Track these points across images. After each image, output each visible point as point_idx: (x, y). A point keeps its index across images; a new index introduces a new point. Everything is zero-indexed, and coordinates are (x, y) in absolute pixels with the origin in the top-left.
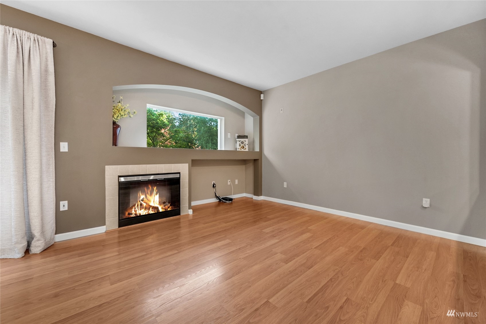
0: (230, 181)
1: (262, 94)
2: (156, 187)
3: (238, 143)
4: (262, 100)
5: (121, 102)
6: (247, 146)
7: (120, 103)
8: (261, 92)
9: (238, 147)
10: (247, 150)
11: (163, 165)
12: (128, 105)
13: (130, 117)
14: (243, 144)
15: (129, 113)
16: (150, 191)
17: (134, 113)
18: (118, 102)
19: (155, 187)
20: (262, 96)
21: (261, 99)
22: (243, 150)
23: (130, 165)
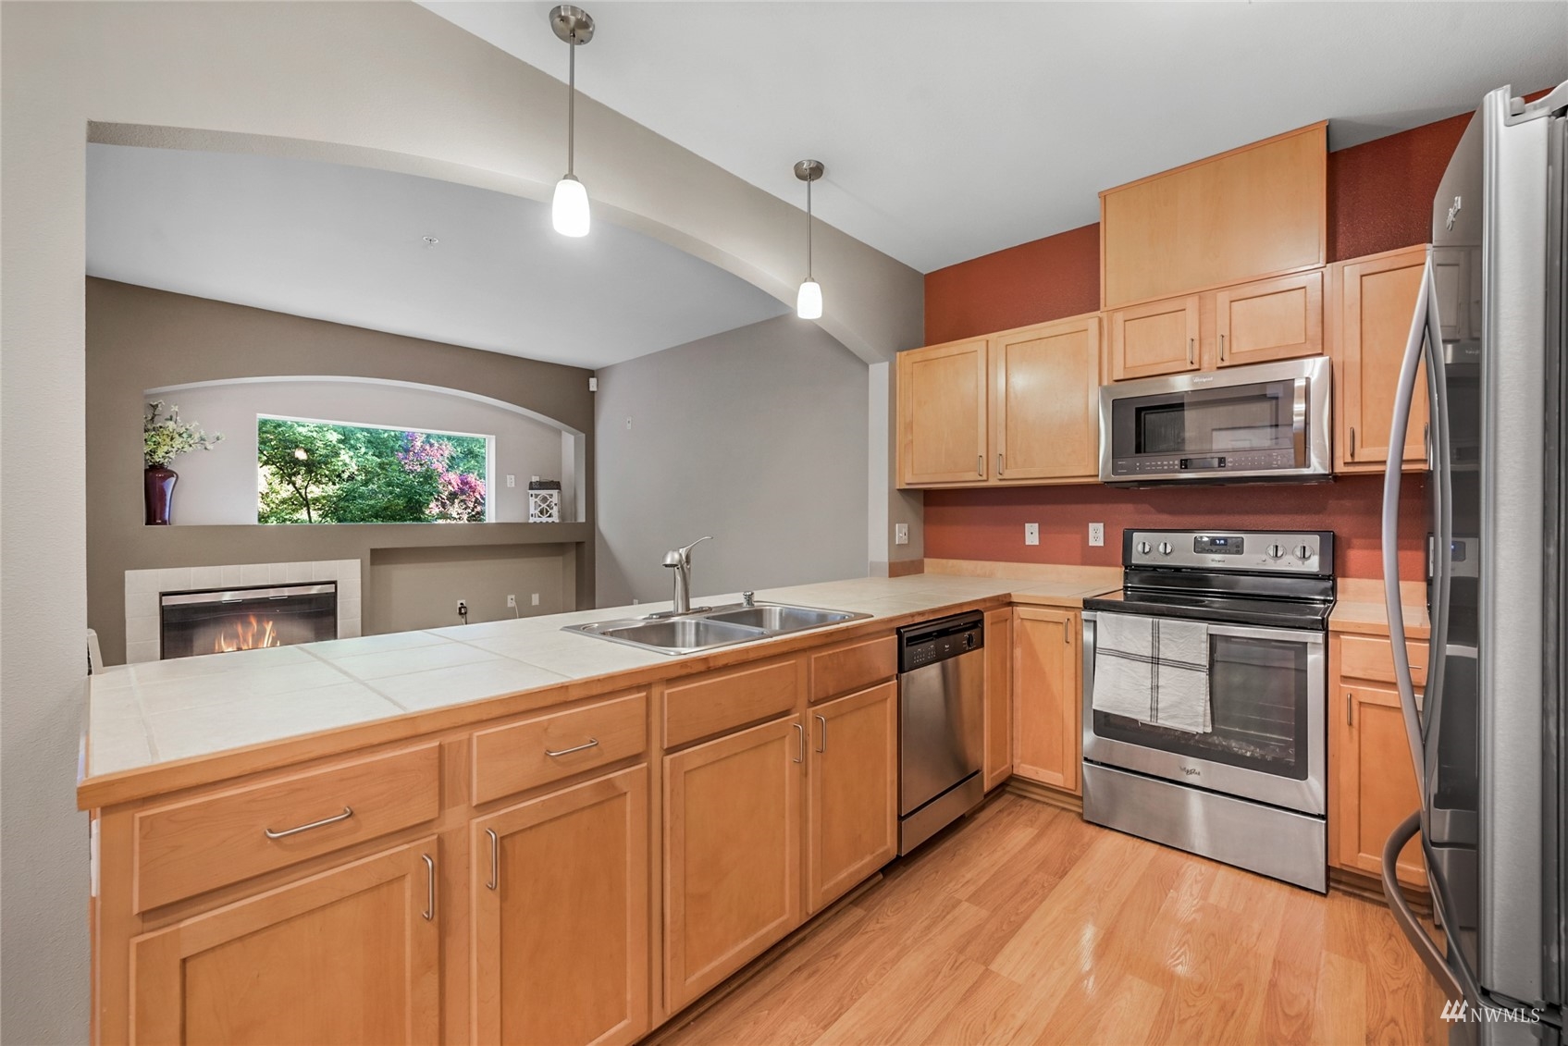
0: (513, 597)
1: (593, 377)
2: (271, 623)
3: (532, 500)
4: (593, 392)
5: (174, 418)
6: (555, 508)
7: (171, 420)
8: (591, 373)
9: (532, 511)
10: (555, 519)
11: (287, 564)
12: (195, 424)
13: (206, 448)
14: (544, 503)
15: (204, 440)
16: (253, 636)
17: (218, 439)
18: (167, 420)
19: (268, 622)
20: (593, 382)
21: (591, 389)
22: (544, 519)
23: (192, 568)
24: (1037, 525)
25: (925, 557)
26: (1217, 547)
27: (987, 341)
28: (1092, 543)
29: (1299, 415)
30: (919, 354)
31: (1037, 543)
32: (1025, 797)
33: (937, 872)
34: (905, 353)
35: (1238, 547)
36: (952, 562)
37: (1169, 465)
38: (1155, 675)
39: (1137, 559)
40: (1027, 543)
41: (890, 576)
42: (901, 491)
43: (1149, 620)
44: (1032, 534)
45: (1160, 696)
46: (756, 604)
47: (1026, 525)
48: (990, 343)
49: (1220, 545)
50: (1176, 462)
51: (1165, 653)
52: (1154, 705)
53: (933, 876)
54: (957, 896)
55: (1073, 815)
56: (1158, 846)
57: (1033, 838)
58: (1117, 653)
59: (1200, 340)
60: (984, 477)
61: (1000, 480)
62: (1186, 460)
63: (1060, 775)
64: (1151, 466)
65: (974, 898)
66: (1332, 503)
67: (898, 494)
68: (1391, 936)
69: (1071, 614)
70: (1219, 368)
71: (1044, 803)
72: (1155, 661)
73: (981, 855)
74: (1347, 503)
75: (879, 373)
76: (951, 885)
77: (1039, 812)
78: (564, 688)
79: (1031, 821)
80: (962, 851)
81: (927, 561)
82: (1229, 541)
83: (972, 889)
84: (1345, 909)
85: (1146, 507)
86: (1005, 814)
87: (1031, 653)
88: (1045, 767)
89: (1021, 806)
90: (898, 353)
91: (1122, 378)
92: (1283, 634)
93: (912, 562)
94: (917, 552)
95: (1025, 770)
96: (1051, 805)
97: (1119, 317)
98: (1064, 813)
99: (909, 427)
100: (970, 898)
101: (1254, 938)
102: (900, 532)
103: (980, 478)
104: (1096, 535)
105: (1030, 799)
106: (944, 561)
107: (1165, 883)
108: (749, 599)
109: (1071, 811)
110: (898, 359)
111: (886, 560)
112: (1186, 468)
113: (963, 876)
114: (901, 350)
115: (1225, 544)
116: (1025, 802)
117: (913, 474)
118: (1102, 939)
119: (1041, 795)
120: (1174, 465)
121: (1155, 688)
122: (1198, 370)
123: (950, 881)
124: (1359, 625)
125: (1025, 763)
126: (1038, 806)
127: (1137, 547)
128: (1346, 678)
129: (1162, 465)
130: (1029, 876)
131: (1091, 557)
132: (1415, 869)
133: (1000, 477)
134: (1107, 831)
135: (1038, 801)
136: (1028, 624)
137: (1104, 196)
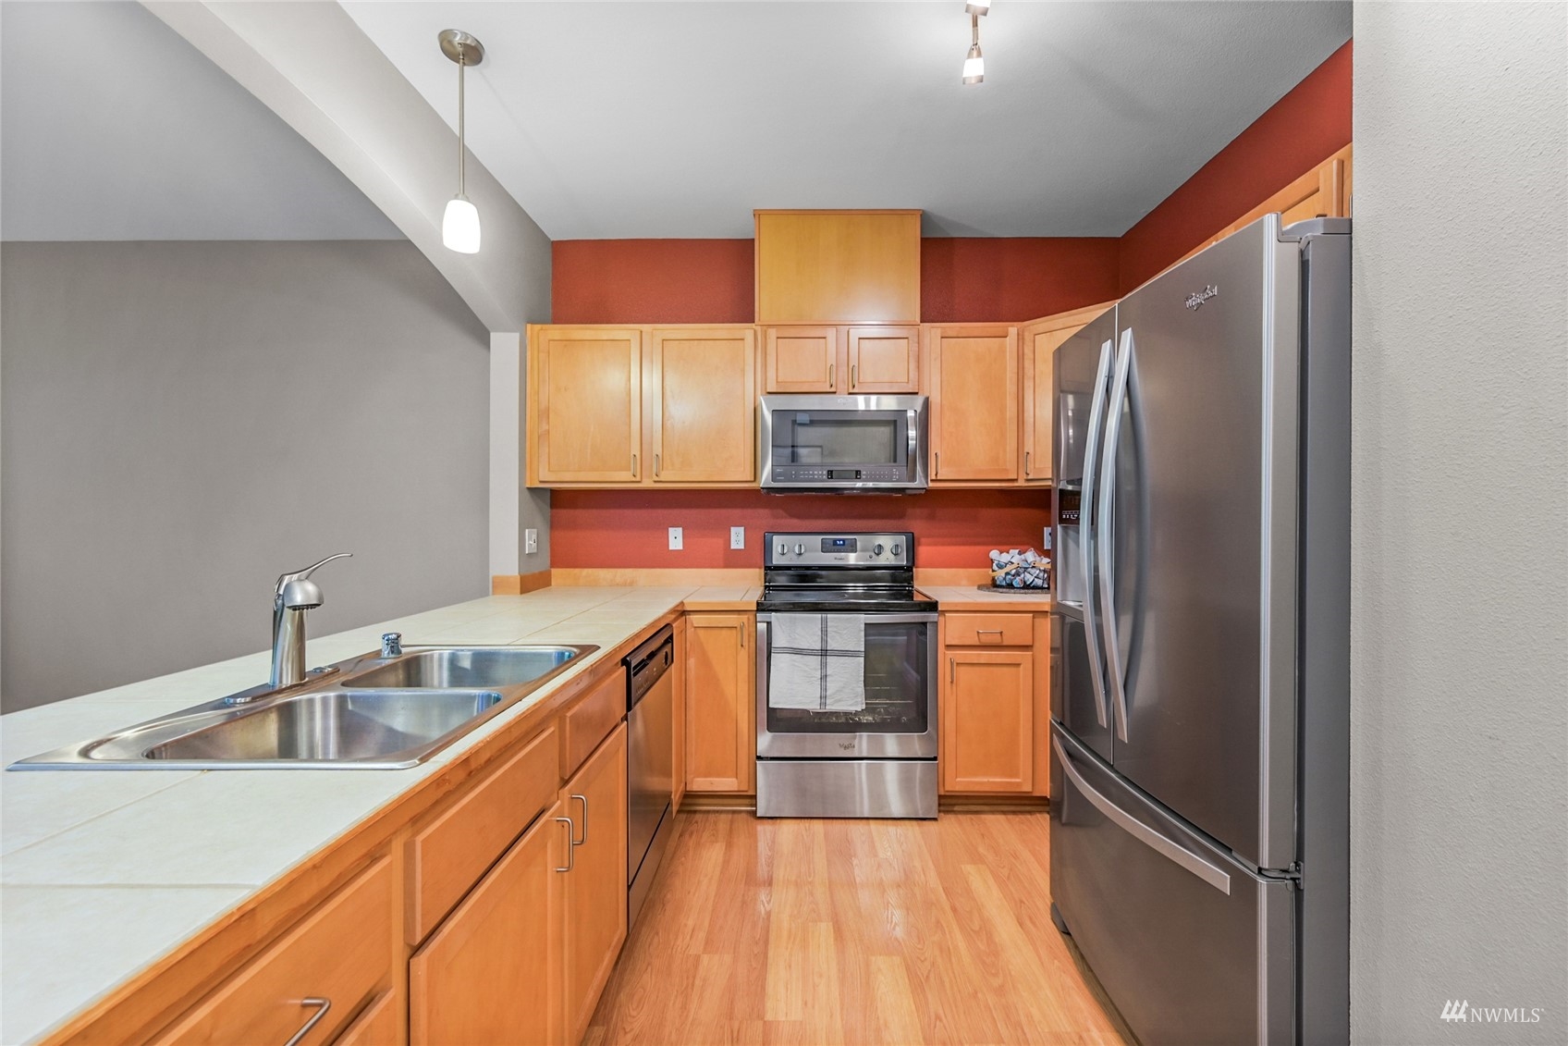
24: (681, 529)
25: (554, 564)
26: (839, 547)
27: (641, 332)
28: (734, 546)
29: (912, 440)
30: (556, 331)
31: (681, 548)
32: (695, 812)
33: (657, 933)
34: (538, 327)
35: (852, 546)
36: (586, 572)
37: (818, 475)
38: (824, 666)
39: (777, 560)
40: (670, 548)
41: (522, 593)
42: (531, 490)
43: (818, 616)
44: (676, 540)
45: (828, 685)
46: (404, 650)
47: (670, 529)
48: (643, 334)
49: (840, 545)
50: (825, 472)
51: (833, 644)
52: (823, 693)
53: (656, 940)
54: (693, 951)
55: (744, 815)
56: (821, 821)
57: (725, 853)
58: (791, 651)
59: (837, 367)
60: (638, 479)
61: (655, 482)
62: (832, 471)
63: (734, 779)
64: (804, 474)
65: (709, 944)
66: (910, 511)
67: (527, 492)
68: (983, 835)
69: (744, 618)
70: (850, 394)
71: (717, 812)
72: (824, 653)
73: (689, 893)
74: (918, 511)
75: (505, 345)
76: (679, 942)
77: (715, 823)
78: (245, 915)
79: (714, 835)
80: (669, 896)
81: (555, 571)
82: (846, 542)
83: (701, 935)
84: (951, 826)
85: (780, 512)
86: (687, 836)
87: (705, 662)
88: (718, 775)
89: (697, 822)
90: (529, 326)
91: (775, 391)
92: (914, 617)
93: (541, 573)
94: (543, 562)
95: (700, 784)
96: (722, 812)
97: (773, 333)
98: (736, 816)
99: (545, 414)
100: (705, 949)
101: (922, 876)
102: (530, 539)
103: (634, 479)
104: (737, 538)
105: (700, 812)
106: (577, 571)
107: (843, 853)
108: (394, 644)
109: (740, 812)
110: (529, 332)
111: (517, 573)
112: (832, 478)
113: (686, 925)
114: (533, 322)
115: (844, 544)
116: (698, 817)
117: (549, 470)
118: (834, 931)
119: (715, 805)
120: (822, 475)
121: (824, 678)
122: (835, 393)
123: (676, 939)
124: (956, 604)
125: (698, 777)
126: (712, 817)
127: (777, 549)
128: (949, 647)
129: (813, 475)
130: (743, 895)
131: (732, 560)
132: (986, 780)
133: (657, 479)
134: (778, 821)
135: (708, 812)
136: (701, 632)
137: (758, 214)
